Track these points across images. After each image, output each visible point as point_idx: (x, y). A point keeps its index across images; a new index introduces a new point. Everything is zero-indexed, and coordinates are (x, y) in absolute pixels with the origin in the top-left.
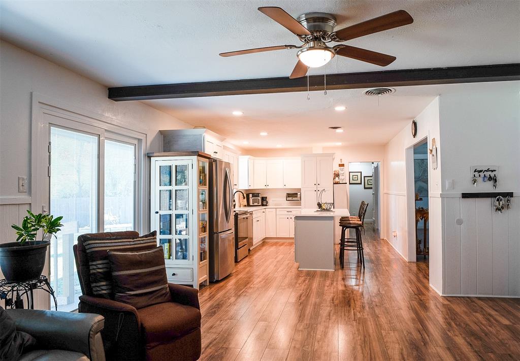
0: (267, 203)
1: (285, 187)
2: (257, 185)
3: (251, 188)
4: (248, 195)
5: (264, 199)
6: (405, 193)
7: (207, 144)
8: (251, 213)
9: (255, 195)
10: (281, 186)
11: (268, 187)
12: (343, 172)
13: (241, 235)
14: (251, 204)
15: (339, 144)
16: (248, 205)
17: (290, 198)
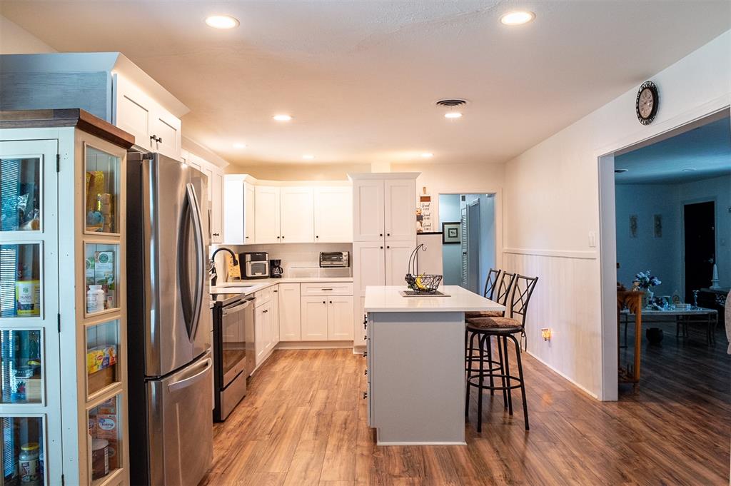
0: (281, 271)
1: (316, 241)
2: (263, 237)
3: (250, 242)
4: (242, 257)
5: (275, 264)
6: (596, 252)
7: (121, 104)
8: (252, 296)
9: (258, 256)
10: (311, 240)
11: (284, 241)
12: (429, 211)
13: (229, 336)
14: (249, 274)
15: (427, 155)
16: (244, 276)
17: (328, 263)
